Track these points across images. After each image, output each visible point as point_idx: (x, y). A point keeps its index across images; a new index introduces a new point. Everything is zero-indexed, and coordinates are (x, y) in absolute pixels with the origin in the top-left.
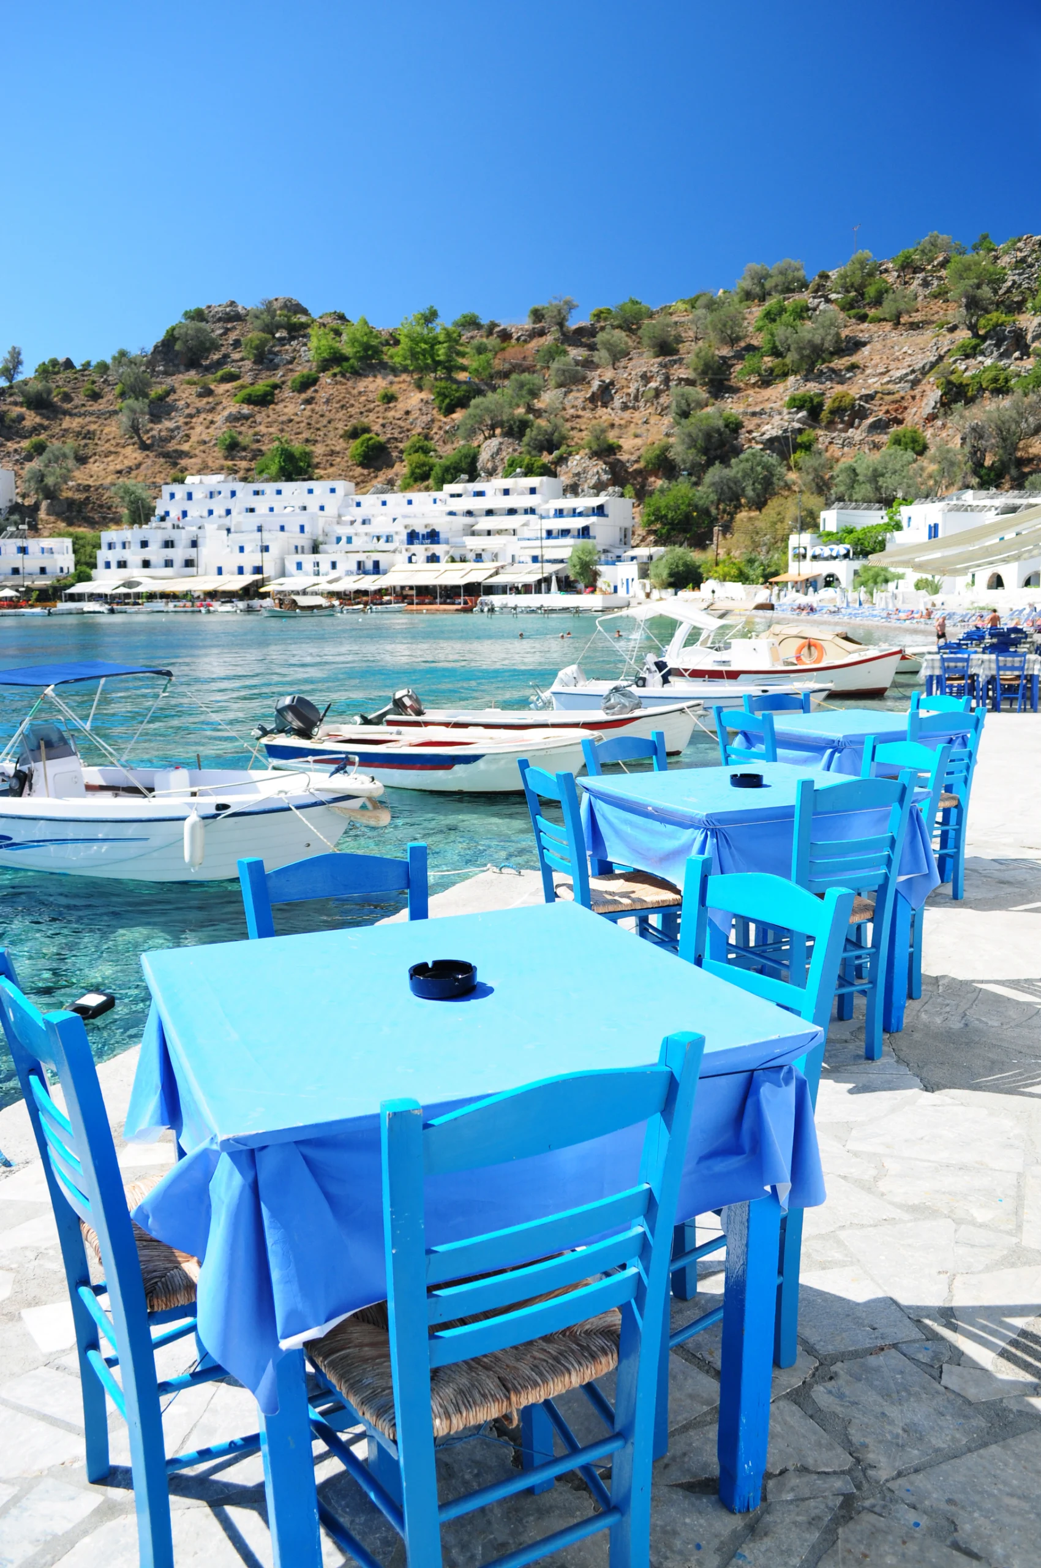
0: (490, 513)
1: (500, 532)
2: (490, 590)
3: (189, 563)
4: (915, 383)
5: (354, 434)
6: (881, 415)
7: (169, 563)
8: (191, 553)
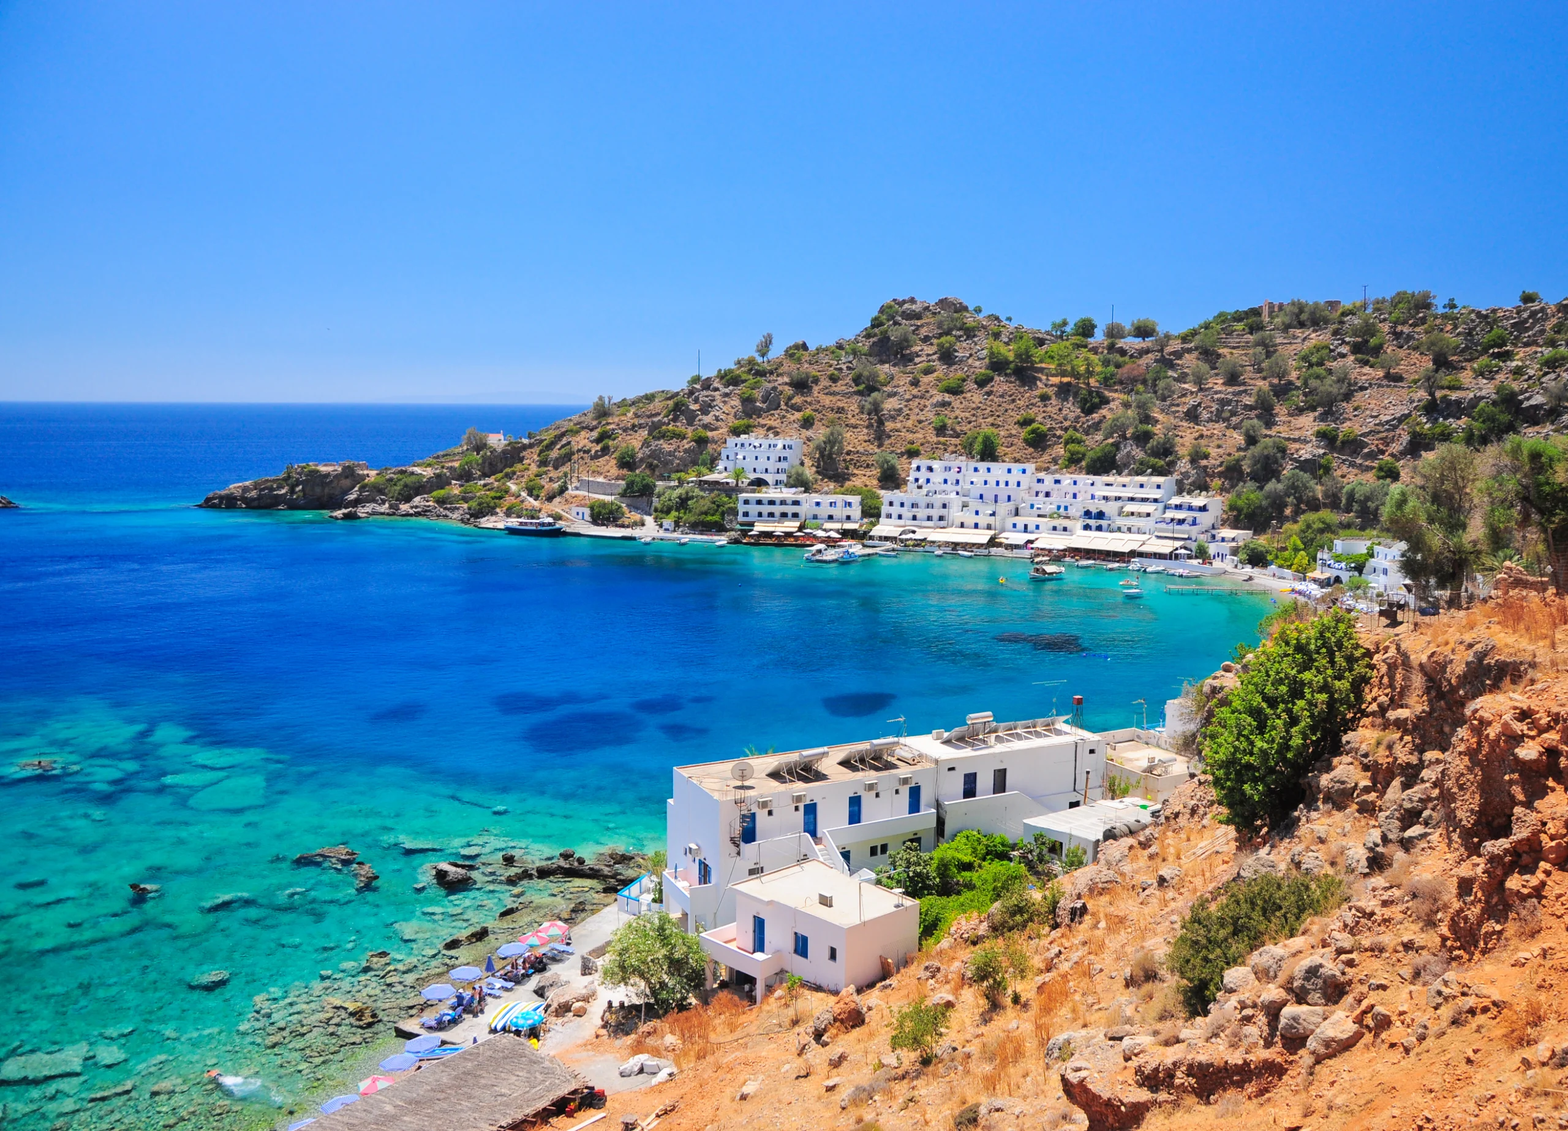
0: (1132, 499)
1: (1140, 515)
2: (1141, 555)
3: (941, 518)
4: (1395, 427)
5: (1025, 422)
6: (1373, 447)
7: (929, 518)
8: (943, 512)
